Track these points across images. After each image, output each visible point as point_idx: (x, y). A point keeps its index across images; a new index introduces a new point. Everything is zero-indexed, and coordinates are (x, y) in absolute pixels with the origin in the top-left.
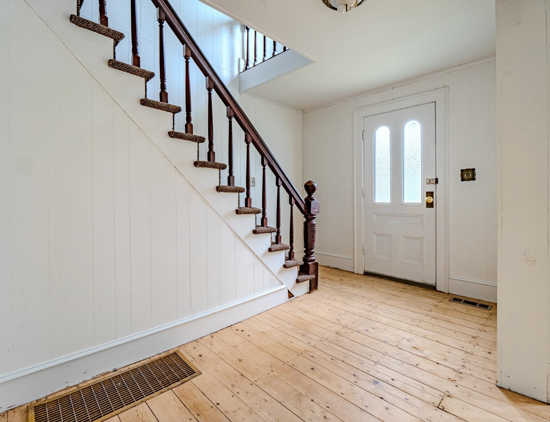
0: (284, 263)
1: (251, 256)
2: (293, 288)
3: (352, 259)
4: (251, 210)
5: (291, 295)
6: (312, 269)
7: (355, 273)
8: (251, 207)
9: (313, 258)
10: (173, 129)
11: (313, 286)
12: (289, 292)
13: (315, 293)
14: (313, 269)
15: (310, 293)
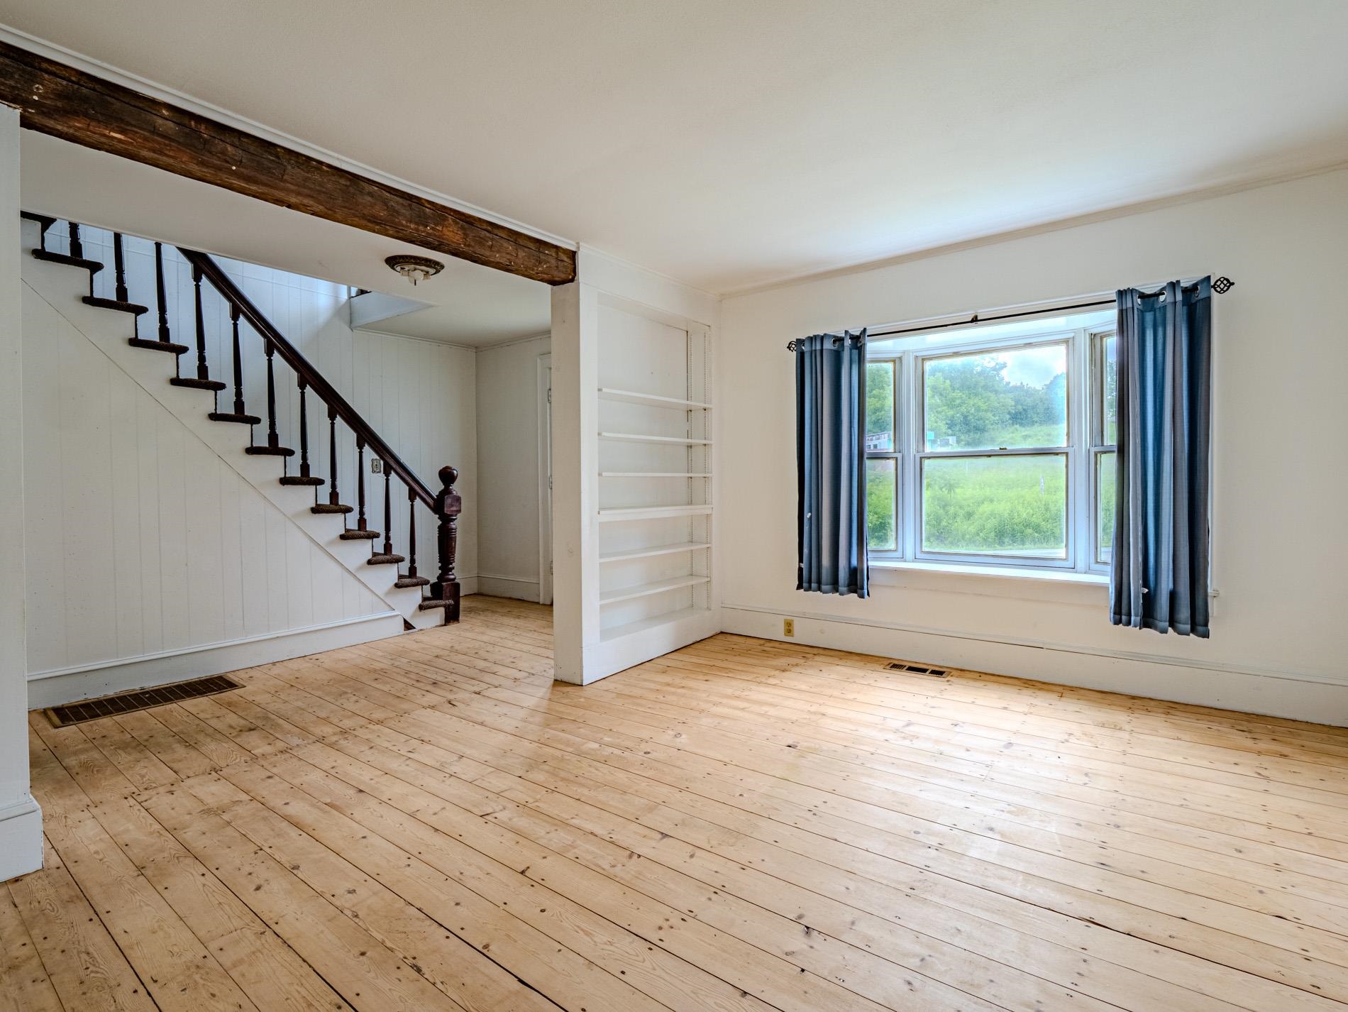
0: (396, 581)
1: (339, 570)
2: (413, 616)
3: (537, 582)
4: (336, 508)
5: (408, 626)
6: (447, 591)
7: (541, 603)
8: (338, 502)
9: (452, 577)
10: (216, 409)
11: (452, 616)
12: (406, 622)
13: (452, 627)
14: (450, 592)
15: (445, 625)
